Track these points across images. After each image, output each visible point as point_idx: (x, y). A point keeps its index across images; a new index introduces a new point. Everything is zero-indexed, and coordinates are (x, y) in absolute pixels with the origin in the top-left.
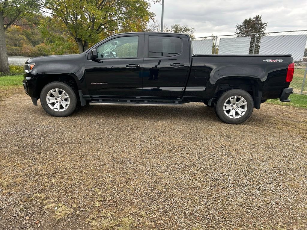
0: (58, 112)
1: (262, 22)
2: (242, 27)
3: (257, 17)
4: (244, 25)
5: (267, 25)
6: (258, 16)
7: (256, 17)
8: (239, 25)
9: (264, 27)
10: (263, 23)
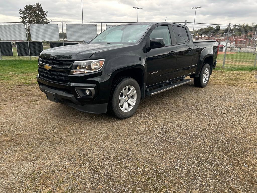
0: (128, 112)
1: (42, 10)
2: (25, 12)
3: (38, 5)
4: (26, 11)
5: (48, 12)
6: (38, 3)
7: (36, 4)
8: (22, 10)
9: (45, 14)
10: (44, 10)
